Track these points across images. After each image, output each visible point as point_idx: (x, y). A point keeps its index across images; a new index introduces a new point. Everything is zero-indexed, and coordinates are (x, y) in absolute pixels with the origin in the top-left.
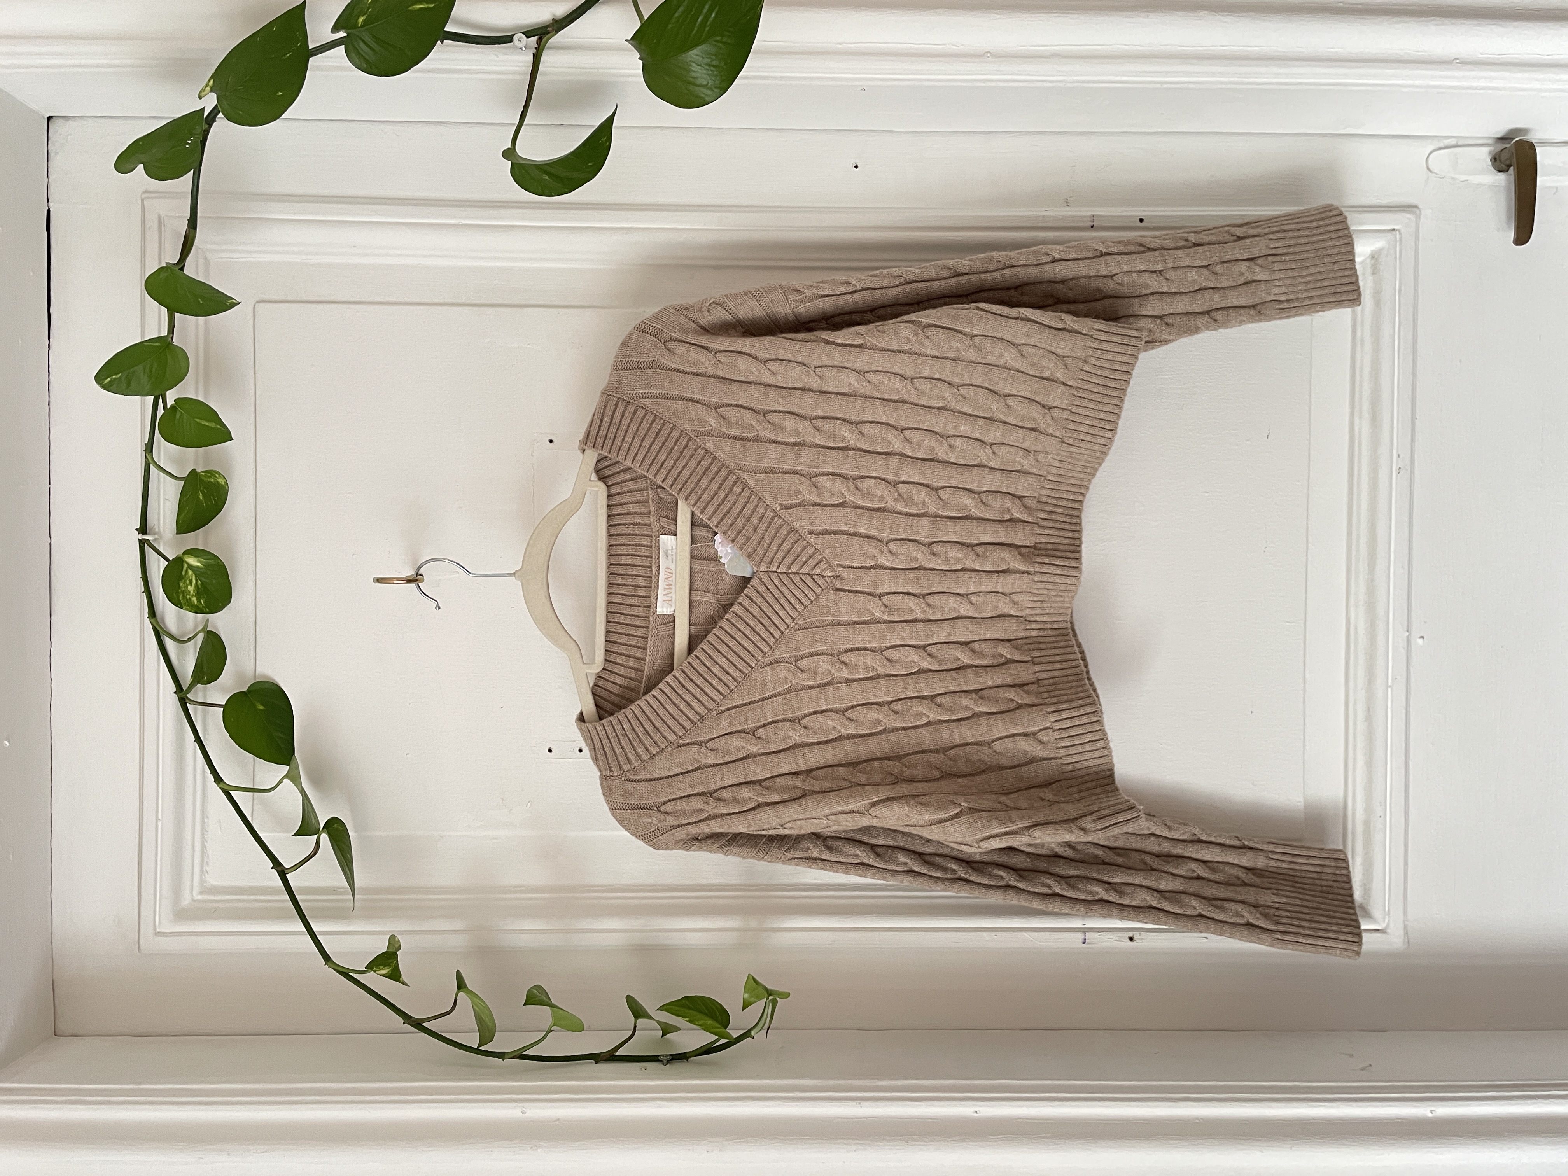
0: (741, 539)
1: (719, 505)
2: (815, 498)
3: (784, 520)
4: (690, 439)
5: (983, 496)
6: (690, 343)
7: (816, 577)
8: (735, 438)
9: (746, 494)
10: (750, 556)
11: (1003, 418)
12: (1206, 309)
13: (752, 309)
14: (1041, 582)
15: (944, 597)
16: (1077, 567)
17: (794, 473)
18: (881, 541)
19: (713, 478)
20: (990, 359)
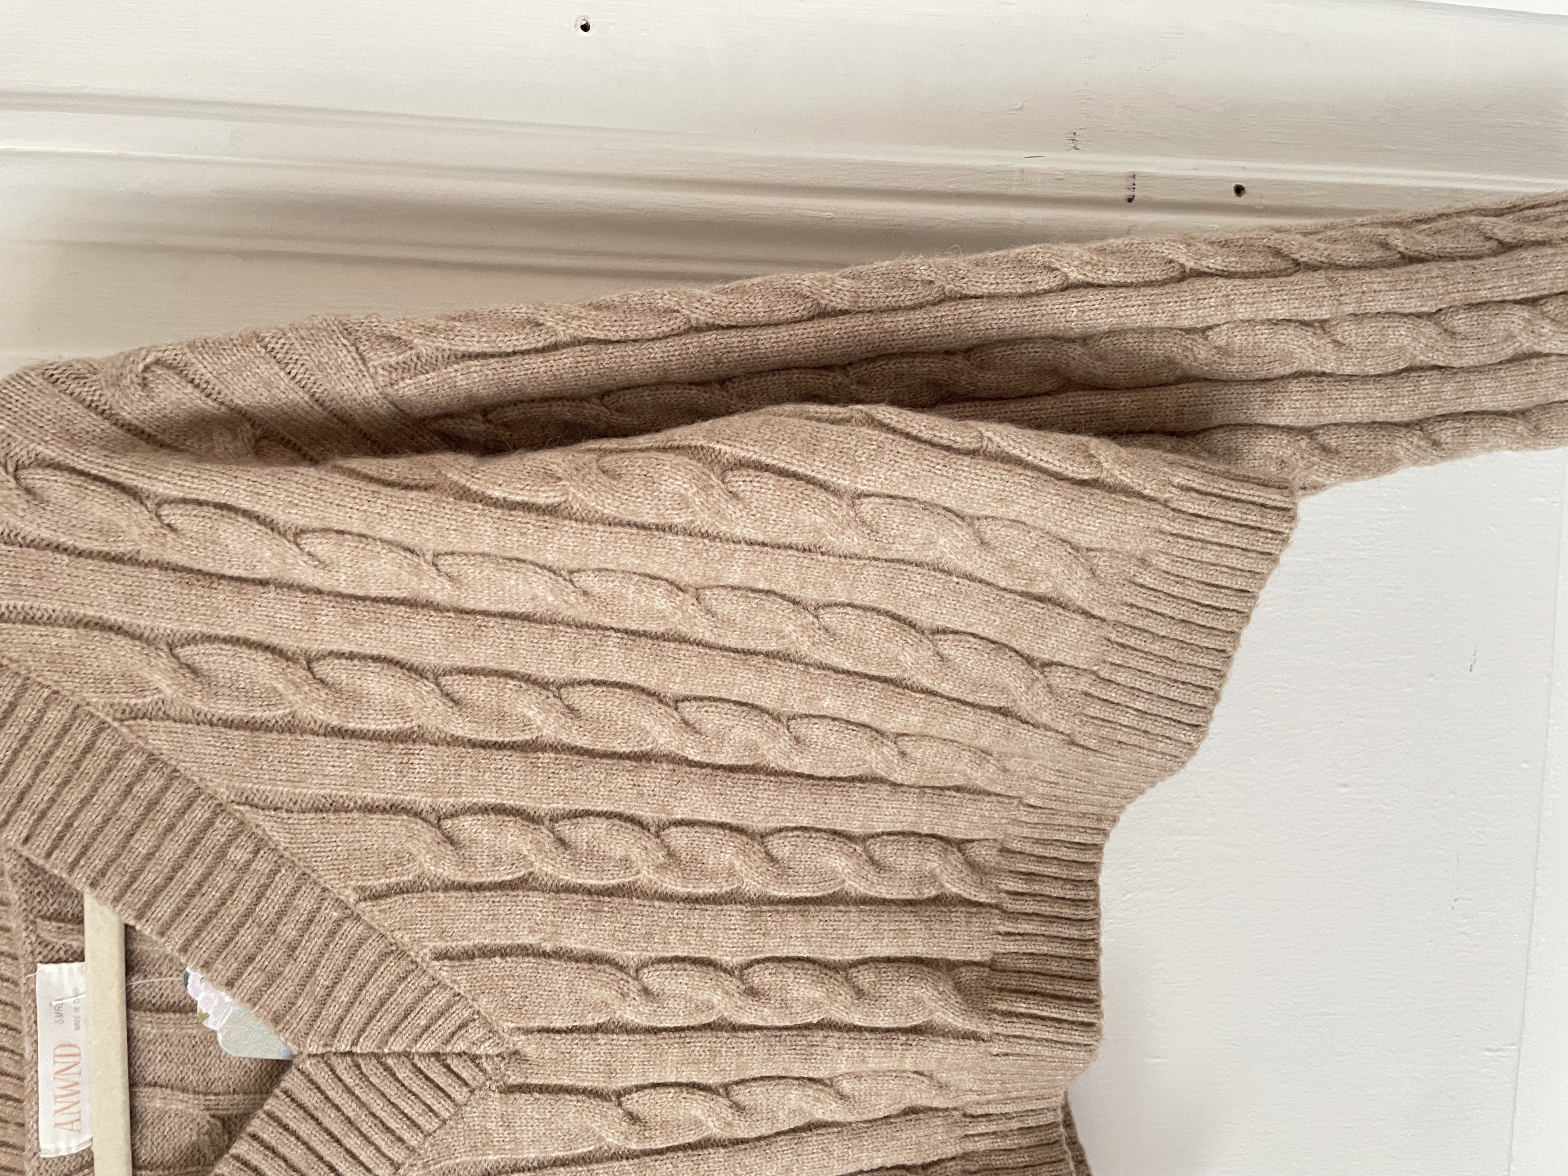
0: (252, 980)
1: (191, 895)
2: (450, 872)
3: (370, 927)
4: (102, 727)
5: (876, 849)
6: (87, 475)
7: (454, 1063)
8: (229, 724)
9: (262, 865)
10: (276, 1020)
11: (927, 682)
12: (1417, 415)
13: (268, 385)
14: (1007, 1055)
15: (776, 1092)
16: (1091, 1025)
17: (395, 809)
18: (621, 968)
19: (170, 828)
20: (899, 550)
